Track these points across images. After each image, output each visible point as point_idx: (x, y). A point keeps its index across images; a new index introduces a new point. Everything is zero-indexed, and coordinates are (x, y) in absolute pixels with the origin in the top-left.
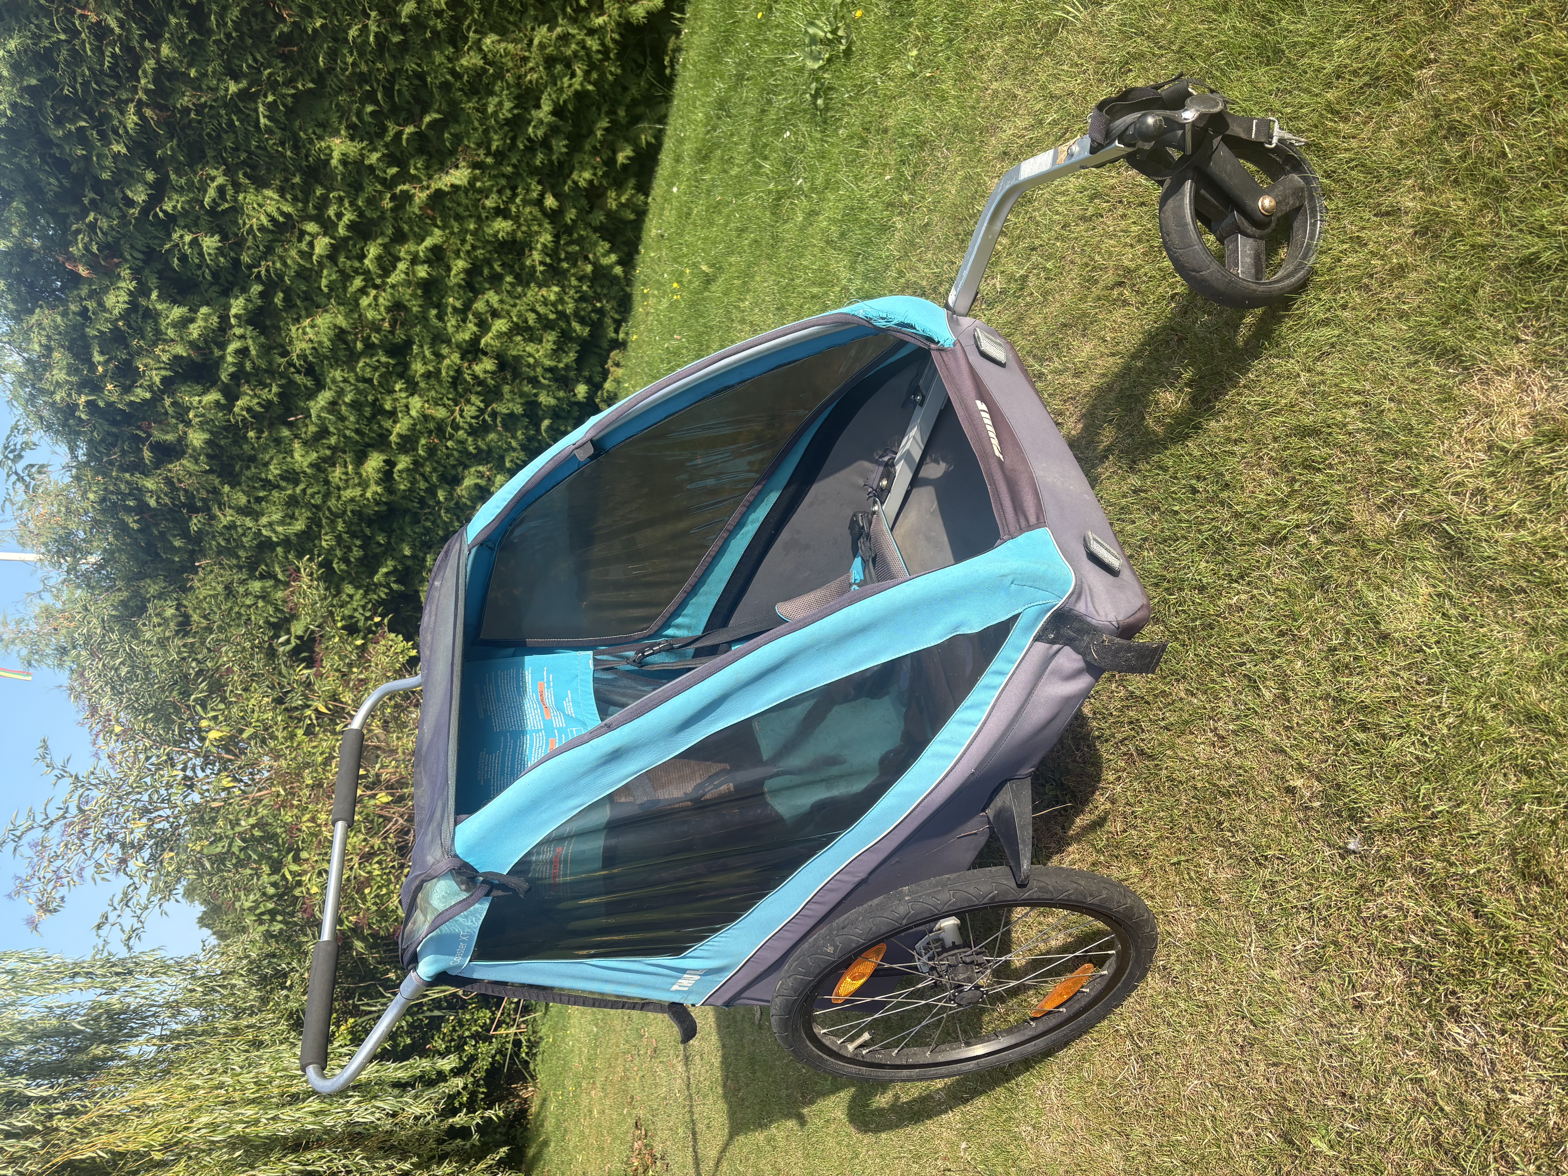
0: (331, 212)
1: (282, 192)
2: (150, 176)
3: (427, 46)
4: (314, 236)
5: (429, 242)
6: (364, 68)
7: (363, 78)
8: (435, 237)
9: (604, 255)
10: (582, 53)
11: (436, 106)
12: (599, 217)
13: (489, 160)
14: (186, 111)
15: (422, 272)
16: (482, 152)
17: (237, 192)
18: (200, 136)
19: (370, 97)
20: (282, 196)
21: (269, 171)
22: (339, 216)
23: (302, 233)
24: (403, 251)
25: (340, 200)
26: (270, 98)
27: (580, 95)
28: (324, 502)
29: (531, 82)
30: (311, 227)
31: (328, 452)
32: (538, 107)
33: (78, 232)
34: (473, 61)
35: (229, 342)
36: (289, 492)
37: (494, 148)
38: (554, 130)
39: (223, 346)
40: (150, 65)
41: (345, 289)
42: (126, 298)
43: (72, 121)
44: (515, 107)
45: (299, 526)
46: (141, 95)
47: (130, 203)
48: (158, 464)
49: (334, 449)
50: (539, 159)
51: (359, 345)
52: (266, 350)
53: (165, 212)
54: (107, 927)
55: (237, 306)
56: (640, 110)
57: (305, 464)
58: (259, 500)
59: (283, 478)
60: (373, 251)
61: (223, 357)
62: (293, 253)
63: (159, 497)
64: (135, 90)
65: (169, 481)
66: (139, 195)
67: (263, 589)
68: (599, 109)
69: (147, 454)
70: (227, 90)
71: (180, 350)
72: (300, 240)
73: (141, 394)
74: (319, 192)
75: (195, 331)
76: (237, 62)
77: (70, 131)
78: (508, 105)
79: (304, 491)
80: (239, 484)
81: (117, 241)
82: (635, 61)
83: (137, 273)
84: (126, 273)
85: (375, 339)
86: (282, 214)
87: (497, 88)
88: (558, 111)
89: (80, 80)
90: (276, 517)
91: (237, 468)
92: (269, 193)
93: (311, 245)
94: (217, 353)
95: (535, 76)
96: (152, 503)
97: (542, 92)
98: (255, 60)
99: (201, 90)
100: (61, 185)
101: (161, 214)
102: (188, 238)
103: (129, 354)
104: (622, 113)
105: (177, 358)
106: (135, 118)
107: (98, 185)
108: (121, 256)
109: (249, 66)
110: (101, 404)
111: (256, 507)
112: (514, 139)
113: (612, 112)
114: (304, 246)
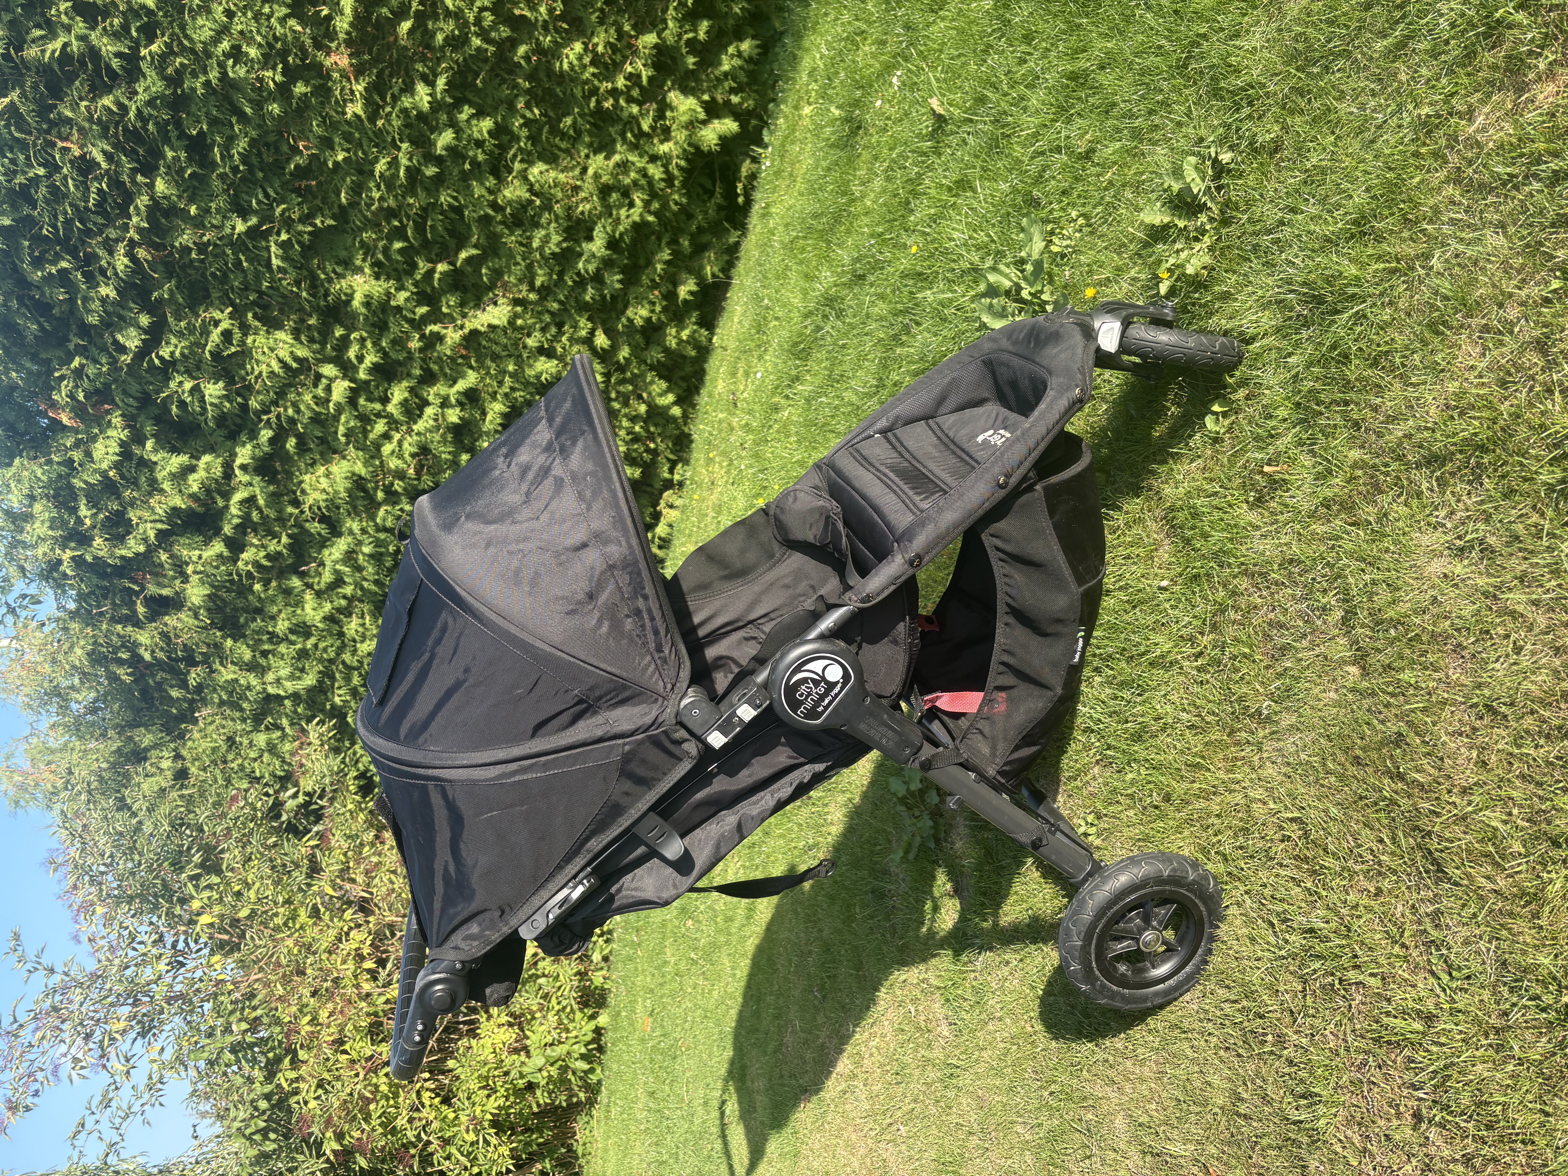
0: (352, 353)
1: (296, 333)
2: (144, 320)
3: (465, 177)
4: (331, 380)
5: (461, 385)
6: (391, 202)
7: (391, 214)
8: (470, 379)
9: (661, 395)
10: (643, 182)
11: (474, 239)
12: (656, 355)
13: (532, 296)
14: (186, 250)
15: (453, 416)
16: (524, 287)
17: (245, 335)
18: (203, 275)
19: (399, 233)
20: (297, 338)
21: (281, 311)
22: (361, 358)
23: (318, 377)
24: (432, 393)
25: (363, 340)
26: (284, 237)
27: (639, 227)
28: (338, 654)
29: (582, 213)
30: (328, 370)
31: (343, 602)
32: (590, 239)
33: (62, 378)
34: (518, 193)
35: (234, 490)
36: (299, 646)
37: (538, 283)
38: (607, 264)
39: (227, 496)
40: (143, 201)
41: (365, 432)
42: (117, 450)
43: (54, 263)
44: (565, 240)
45: (310, 680)
46: (132, 233)
47: (122, 349)
48: (152, 618)
49: (350, 599)
50: (589, 295)
51: (380, 495)
52: (274, 498)
53: (161, 358)
54: (82, 1136)
55: (244, 454)
56: (705, 238)
57: (318, 618)
58: (265, 654)
59: (292, 631)
60: (398, 393)
61: (227, 507)
62: (308, 398)
63: (153, 652)
64: (126, 228)
65: (164, 635)
66: (132, 340)
67: (269, 743)
68: (659, 239)
69: (141, 609)
70: (233, 228)
71: (178, 502)
72: (316, 386)
73: (133, 547)
74: (339, 332)
75: (194, 483)
76: (246, 197)
77: (50, 273)
78: (556, 238)
79: (316, 646)
80: (244, 636)
81: (107, 386)
82: (702, 186)
83: (130, 421)
84: (116, 420)
85: (398, 486)
86: (296, 359)
87: (543, 221)
88: (612, 244)
89: (61, 218)
90: (284, 672)
91: (242, 620)
92: (281, 335)
93: (328, 389)
94: (220, 503)
95: (588, 207)
96: (147, 656)
97: (596, 223)
98: (267, 195)
99: (204, 227)
100: (42, 328)
101: (157, 361)
102: (188, 385)
103: (121, 504)
104: (685, 243)
105: (175, 509)
106: (126, 261)
107: (85, 330)
108: (113, 402)
109: (259, 202)
110: (89, 558)
111: (262, 661)
112: (561, 274)
113: (674, 242)
114: (320, 392)
